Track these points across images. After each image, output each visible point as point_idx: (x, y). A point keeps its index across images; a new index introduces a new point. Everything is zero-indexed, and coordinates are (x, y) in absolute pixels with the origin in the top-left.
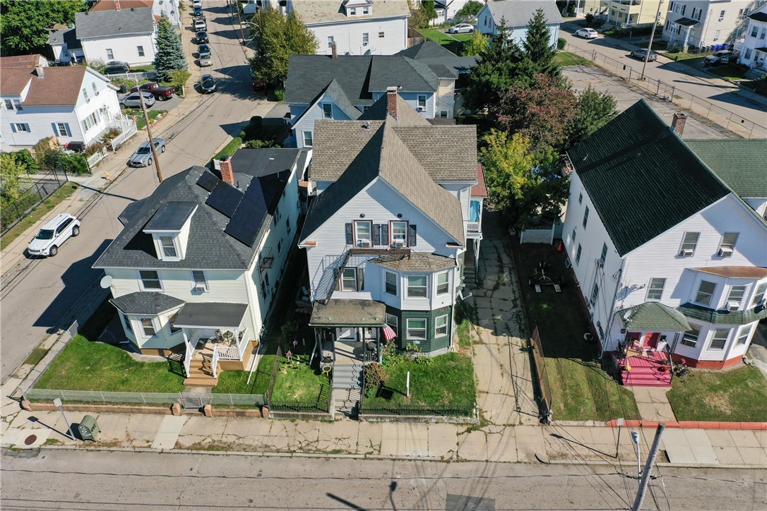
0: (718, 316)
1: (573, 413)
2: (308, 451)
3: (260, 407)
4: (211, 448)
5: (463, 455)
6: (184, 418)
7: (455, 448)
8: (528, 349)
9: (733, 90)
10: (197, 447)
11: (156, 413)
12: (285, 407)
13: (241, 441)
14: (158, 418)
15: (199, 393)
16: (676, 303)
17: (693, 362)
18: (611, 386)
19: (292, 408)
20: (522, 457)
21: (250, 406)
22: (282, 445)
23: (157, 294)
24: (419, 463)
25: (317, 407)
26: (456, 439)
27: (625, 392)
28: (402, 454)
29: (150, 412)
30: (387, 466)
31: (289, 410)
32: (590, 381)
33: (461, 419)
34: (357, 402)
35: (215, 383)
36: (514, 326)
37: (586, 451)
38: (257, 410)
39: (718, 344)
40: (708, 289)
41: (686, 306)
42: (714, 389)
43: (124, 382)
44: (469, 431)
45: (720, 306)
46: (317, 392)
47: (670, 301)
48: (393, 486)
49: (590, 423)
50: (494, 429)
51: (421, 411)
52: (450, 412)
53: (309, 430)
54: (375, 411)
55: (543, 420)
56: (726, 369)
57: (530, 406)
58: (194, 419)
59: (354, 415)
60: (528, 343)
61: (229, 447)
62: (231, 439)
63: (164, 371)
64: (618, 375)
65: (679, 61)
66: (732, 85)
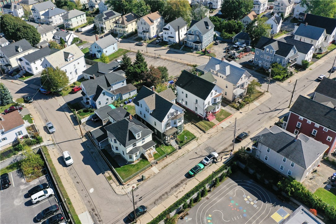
0: (217, 103)
1: (208, 129)
2: (179, 157)
3: (166, 156)
4: (165, 167)
5: (200, 144)
6: (154, 167)
7: (198, 143)
8: (192, 124)
9: (169, 49)
10: (162, 168)
11: (149, 169)
12: (169, 154)
13: (168, 163)
14: (150, 169)
15: (153, 161)
16: (212, 104)
17: (215, 113)
18: (208, 122)
19: (171, 153)
20: (207, 139)
21: (164, 157)
22: (175, 159)
23: (136, 147)
24: (196, 148)
25: (174, 151)
26: (197, 142)
27: (211, 122)
28: (192, 149)
29: (148, 170)
30: (192, 152)
31: (170, 154)
32: (205, 123)
33: (195, 139)
34: (179, 146)
35: (154, 158)
36: (186, 121)
37: (213, 133)
38: (166, 157)
39: (218, 108)
40: (215, 100)
41: (213, 104)
42: (220, 115)
43: (138, 168)
44: (197, 140)
45: (217, 102)
46: (172, 149)
47: (211, 104)
48: (196, 153)
49: (210, 129)
50: (200, 138)
51: (189, 141)
52: (193, 139)
53: (176, 155)
54: (183, 145)
55: (205, 132)
56: (219, 111)
57: (201, 132)
58: (156, 166)
59: (180, 148)
60: (192, 123)
61: (167, 165)
62: (166, 164)
63: (142, 162)
64: (208, 120)
65: (149, 43)
66: (167, 48)
